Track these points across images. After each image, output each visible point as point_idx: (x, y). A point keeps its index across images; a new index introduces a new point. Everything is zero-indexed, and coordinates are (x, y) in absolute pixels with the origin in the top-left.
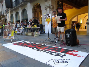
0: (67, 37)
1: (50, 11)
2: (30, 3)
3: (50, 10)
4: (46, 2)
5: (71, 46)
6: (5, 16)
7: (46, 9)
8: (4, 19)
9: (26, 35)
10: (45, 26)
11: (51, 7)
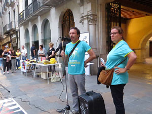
2: (54, 8)
3: (88, 23)
4: (81, 6)
6: (17, 32)
8: (15, 36)
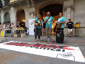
0: (58, 36)
1: (33, 16)
5: (61, 43)
7: (30, 15)
9: (11, 36)
10: (28, 29)
11: (35, 13)
